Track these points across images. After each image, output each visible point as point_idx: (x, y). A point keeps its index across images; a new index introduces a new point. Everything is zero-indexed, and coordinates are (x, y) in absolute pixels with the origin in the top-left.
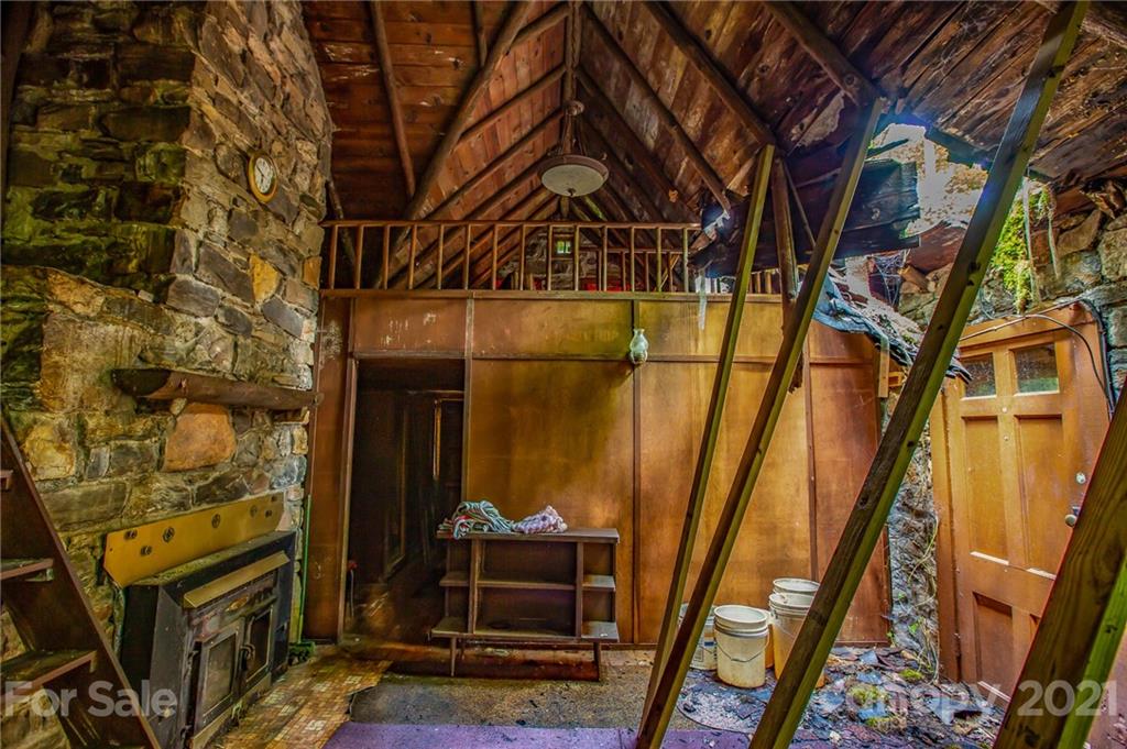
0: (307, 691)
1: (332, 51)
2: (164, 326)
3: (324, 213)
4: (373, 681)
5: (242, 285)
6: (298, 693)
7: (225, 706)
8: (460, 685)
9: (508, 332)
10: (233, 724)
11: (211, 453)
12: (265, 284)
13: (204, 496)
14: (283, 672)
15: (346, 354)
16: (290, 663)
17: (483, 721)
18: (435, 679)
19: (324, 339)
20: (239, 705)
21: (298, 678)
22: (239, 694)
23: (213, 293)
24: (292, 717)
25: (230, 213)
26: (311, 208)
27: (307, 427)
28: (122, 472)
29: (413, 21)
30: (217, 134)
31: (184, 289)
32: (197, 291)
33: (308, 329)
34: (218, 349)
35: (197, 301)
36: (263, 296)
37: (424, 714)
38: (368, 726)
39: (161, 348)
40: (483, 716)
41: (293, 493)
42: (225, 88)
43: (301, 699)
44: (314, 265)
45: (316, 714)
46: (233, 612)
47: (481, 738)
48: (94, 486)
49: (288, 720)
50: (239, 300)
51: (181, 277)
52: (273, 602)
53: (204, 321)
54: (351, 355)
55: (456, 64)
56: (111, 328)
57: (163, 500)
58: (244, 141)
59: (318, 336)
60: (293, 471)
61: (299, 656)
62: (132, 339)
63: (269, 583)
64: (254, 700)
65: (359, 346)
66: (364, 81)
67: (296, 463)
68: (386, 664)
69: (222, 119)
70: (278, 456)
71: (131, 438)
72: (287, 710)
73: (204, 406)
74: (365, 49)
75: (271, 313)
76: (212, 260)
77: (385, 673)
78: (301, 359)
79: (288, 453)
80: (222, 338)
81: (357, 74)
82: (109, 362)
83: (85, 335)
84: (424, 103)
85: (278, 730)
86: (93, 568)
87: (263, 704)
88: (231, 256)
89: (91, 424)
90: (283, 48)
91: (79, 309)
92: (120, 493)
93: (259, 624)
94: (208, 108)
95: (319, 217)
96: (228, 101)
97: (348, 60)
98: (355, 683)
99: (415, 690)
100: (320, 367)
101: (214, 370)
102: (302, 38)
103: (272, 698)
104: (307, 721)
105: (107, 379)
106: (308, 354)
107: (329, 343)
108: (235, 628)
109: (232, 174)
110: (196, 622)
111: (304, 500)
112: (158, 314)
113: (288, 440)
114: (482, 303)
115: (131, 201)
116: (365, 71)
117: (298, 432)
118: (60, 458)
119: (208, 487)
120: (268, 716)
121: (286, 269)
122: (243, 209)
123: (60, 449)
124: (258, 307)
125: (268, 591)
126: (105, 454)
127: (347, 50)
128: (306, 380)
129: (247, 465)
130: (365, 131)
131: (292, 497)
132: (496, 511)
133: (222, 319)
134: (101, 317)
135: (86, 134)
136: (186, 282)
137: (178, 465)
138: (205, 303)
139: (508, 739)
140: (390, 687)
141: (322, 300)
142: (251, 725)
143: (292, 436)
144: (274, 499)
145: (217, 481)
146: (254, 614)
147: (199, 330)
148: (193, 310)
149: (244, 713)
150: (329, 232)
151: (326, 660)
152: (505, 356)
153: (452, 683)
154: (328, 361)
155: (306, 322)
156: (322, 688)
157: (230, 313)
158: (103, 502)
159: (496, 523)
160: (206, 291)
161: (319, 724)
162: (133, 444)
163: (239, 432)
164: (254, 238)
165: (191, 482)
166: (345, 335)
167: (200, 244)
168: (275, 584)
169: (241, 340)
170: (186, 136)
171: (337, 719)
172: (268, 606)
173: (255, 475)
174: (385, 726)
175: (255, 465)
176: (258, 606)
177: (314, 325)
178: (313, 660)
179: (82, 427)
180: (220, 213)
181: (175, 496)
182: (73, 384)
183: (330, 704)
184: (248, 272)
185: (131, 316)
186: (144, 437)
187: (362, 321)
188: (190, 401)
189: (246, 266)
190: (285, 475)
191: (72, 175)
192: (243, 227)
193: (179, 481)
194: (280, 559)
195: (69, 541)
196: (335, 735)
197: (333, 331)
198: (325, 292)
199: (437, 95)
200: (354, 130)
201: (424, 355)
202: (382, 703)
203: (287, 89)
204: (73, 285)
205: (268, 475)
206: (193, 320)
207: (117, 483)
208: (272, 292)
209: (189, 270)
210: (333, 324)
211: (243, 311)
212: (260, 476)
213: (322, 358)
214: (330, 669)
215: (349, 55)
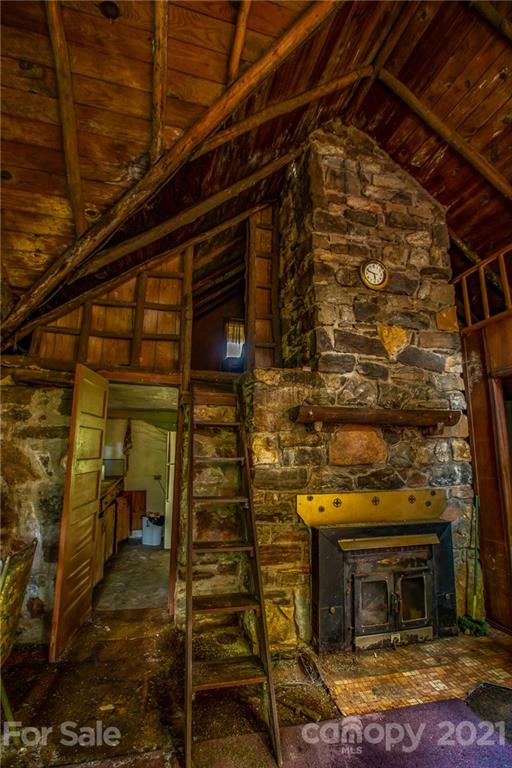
0: (455, 658)
1: (415, 162)
2: (317, 382)
3: (451, 273)
5: (375, 347)
6: (448, 655)
7: (384, 630)
10: (389, 647)
11: (366, 456)
12: (397, 341)
13: (363, 484)
14: (449, 634)
15: (486, 376)
16: (461, 631)
19: (469, 368)
20: (399, 636)
21: (459, 645)
22: (396, 628)
23: (350, 357)
24: (427, 667)
25: (354, 306)
26: (434, 275)
27: (467, 440)
28: (303, 463)
29: (449, 86)
30: (336, 267)
31: (328, 360)
32: (337, 358)
33: (453, 364)
34: (362, 390)
35: (338, 364)
36: (396, 349)
39: (319, 395)
41: (459, 490)
42: (336, 238)
43: (446, 660)
44: (448, 314)
45: (445, 679)
46: (383, 565)
48: (289, 469)
49: (424, 668)
50: (374, 357)
51: (323, 354)
52: (428, 570)
53: (348, 375)
54: (490, 376)
56: (286, 389)
57: (331, 482)
58: (356, 260)
59: (465, 367)
60: (455, 474)
62: (298, 392)
63: (423, 554)
64: (416, 640)
65: (495, 364)
66: (445, 161)
67: (458, 468)
69: (337, 257)
70: (435, 461)
71: (305, 445)
72: (431, 661)
73: (355, 426)
74: (432, 140)
75: (410, 358)
76: (344, 338)
78: (448, 387)
79: (447, 459)
80: (364, 383)
81: (437, 161)
82: (287, 406)
83: (273, 395)
84: (497, 133)
85: (411, 669)
87: (421, 647)
88: (361, 332)
89: (282, 438)
90: (376, 189)
91: (268, 382)
92: (303, 474)
93: (413, 586)
94: (327, 256)
95: (446, 277)
96: (338, 245)
97: (427, 158)
98: (500, 677)
100: (470, 391)
101: (361, 404)
103: (429, 647)
104: (435, 678)
105: (287, 415)
106: (458, 383)
107: (473, 370)
108: (385, 576)
109: (351, 283)
110: (351, 561)
111: (474, 499)
112: (314, 377)
113: (446, 449)
115: (305, 323)
116: (440, 155)
117: (458, 444)
118: (269, 454)
119: (367, 478)
120: (416, 657)
121: (417, 325)
122: (363, 301)
123: (267, 450)
124: (394, 357)
125: (420, 561)
126: (292, 453)
127: (423, 152)
128: (459, 402)
129: (401, 466)
130: (466, 194)
131: (459, 495)
133: (361, 372)
134: (281, 384)
136: (329, 355)
137: (340, 461)
138: (346, 365)
141: (463, 337)
142: (403, 655)
143: (451, 447)
144: (433, 493)
145: (373, 474)
146: (403, 573)
147: (344, 381)
148: (336, 370)
149: (402, 644)
150: (458, 288)
151: (493, 645)
154: (475, 384)
155: (449, 359)
156: (468, 663)
157: (367, 366)
158: (294, 478)
160: (343, 357)
161: (442, 686)
162: (308, 448)
163: (391, 442)
164: (378, 315)
165: (352, 473)
166: (483, 360)
167: (335, 331)
168: (430, 558)
169: (381, 381)
170: (314, 277)
171: (457, 692)
172: (420, 572)
173: (410, 472)
175: (410, 466)
176: (410, 569)
177: (460, 359)
178: (484, 639)
179: (279, 439)
180: (346, 309)
181: (340, 480)
182: (270, 419)
183: (463, 678)
184: (377, 337)
185: (296, 381)
186: (314, 445)
187: (494, 343)
189: (375, 334)
190: (444, 476)
192: (367, 311)
193: (345, 472)
194: (431, 539)
195: (279, 496)
196: (445, 703)
197: (474, 360)
198: (464, 330)
199: (503, 117)
203: (388, 210)
204: (264, 372)
205: (427, 475)
206: (340, 376)
207: (301, 469)
208: (406, 344)
209: (330, 348)
210: (473, 354)
211: (380, 363)
212: (414, 475)
213: (470, 384)
214: (490, 653)
215: (426, 154)
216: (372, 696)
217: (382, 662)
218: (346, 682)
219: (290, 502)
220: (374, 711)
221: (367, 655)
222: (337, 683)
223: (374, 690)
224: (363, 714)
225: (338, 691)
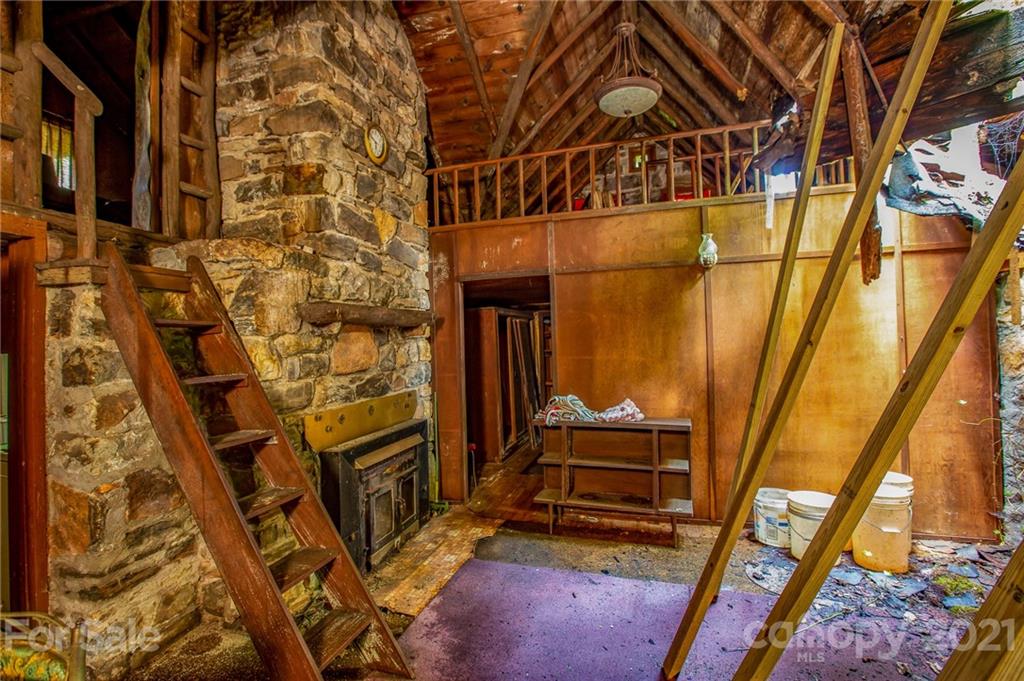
0: (444, 535)
1: (417, 23)
2: (322, 270)
3: (426, 164)
4: (491, 532)
5: (370, 233)
6: (438, 536)
7: (389, 539)
8: (557, 540)
9: (585, 248)
10: (395, 552)
11: (363, 361)
12: (387, 229)
13: (361, 392)
14: (426, 521)
15: (452, 279)
16: (431, 515)
17: (574, 568)
18: (538, 535)
19: (435, 268)
20: (399, 539)
21: (437, 526)
22: (398, 531)
23: (351, 241)
24: (434, 551)
25: (356, 177)
26: (415, 162)
27: (429, 340)
28: (308, 375)
30: (340, 117)
31: (331, 241)
32: (340, 241)
33: (423, 260)
34: (359, 284)
35: (340, 249)
36: (387, 239)
37: (528, 558)
38: (486, 562)
39: (322, 286)
40: (574, 564)
41: (424, 390)
42: (341, 77)
43: (440, 540)
44: (422, 208)
45: (450, 550)
46: (388, 475)
47: (572, 579)
48: (294, 385)
49: (432, 552)
50: (369, 244)
51: (328, 232)
52: (415, 469)
53: (347, 264)
54: (457, 279)
55: (519, 9)
56: (290, 275)
57: (335, 395)
58: (360, 118)
59: (431, 267)
60: (422, 374)
61: (437, 510)
62: (303, 281)
63: (411, 456)
64: (409, 537)
65: (462, 270)
66: (446, 43)
67: (423, 368)
68: (500, 521)
69: (342, 104)
70: (409, 363)
71: (311, 352)
72: (430, 546)
73: (354, 327)
74: (443, 14)
75: (395, 251)
76: (347, 215)
77: (499, 528)
78: (420, 286)
79: (417, 360)
80: (360, 274)
81: (439, 38)
82: (291, 299)
83: (275, 282)
84: (496, 52)
85: (425, 558)
86: (299, 439)
87: (415, 540)
88: (360, 211)
89: (286, 343)
90: (378, 31)
91: (270, 264)
92: (309, 390)
93: (406, 484)
94: (332, 98)
95: (422, 168)
96: (342, 88)
97: (430, 28)
98: (478, 532)
99: (522, 542)
100: (435, 291)
101: (358, 300)
102: (393, 18)
103: (421, 537)
104: (445, 555)
105: (292, 311)
106: (424, 282)
107: (440, 270)
108: (390, 485)
109: (354, 146)
110: (365, 479)
111: (432, 395)
112: (317, 262)
113: (415, 350)
114: (560, 224)
115: (292, 180)
116: (445, 35)
117: (423, 344)
118: (272, 366)
119: (363, 386)
120: (418, 548)
121: (400, 214)
122: (364, 173)
123: (271, 360)
124: (385, 248)
125: (411, 462)
126: (297, 363)
127: (429, 19)
128: (425, 303)
129: (388, 370)
130: (450, 87)
131: (423, 394)
132: (582, 404)
133: (359, 261)
134: (283, 268)
135: (259, 136)
136: (332, 235)
137: (341, 370)
138: (347, 249)
139: (593, 583)
140: (503, 537)
141: (432, 237)
142: (407, 553)
143: (418, 347)
144: (410, 394)
145: (368, 381)
146: (403, 478)
147: (345, 270)
148: (339, 256)
149: (402, 545)
150: (430, 178)
151: (457, 516)
152: (584, 270)
153: (550, 539)
154: (440, 285)
155: (421, 255)
156: (455, 534)
157: (364, 255)
158: (300, 395)
159: (581, 413)
160: (347, 240)
161: (453, 558)
162: (313, 356)
163: (381, 345)
164: (375, 194)
165: (352, 382)
166: (451, 264)
167: (338, 204)
168: (415, 458)
169: (375, 275)
171: (465, 555)
172: (411, 473)
173: (394, 377)
174: (499, 563)
175: (394, 369)
176: (404, 473)
177: (427, 257)
178: (447, 514)
179: (283, 345)
180: (348, 178)
181: (343, 392)
182: (273, 316)
183: (460, 545)
184: (373, 222)
185: (300, 265)
186: (319, 351)
187: (464, 251)
188: (345, 323)
189: (372, 217)
190: (416, 376)
191: (255, 168)
192: (367, 188)
193: (345, 381)
194: (417, 439)
195: (284, 421)
196: (464, 566)
197: (441, 261)
198: (433, 229)
199: (506, 42)
200: (442, 88)
201: (516, 275)
202: (497, 548)
203: (387, 65)
204: (264, 248)
205: (405, 377)
206: (342, 264)
207: (306, 383)
208: (392, 234)
209: (333, 226)
210: (441, 255)
211: (373, 252)
212: (398, 378)
213: (435, 284)
214: (460, 522)
215: (431, 24)
216: (419, 592)
217: (399, 566)
218: (392, 595)
219: (294, 427)
220: (431, 599)
221: (382, 568)
222: (386, 599)
223: (416, 587)
224: (427, 605)
225: (392, 605)
